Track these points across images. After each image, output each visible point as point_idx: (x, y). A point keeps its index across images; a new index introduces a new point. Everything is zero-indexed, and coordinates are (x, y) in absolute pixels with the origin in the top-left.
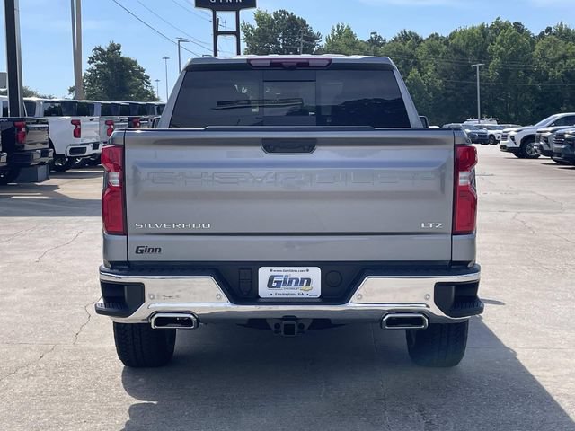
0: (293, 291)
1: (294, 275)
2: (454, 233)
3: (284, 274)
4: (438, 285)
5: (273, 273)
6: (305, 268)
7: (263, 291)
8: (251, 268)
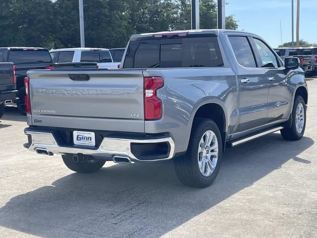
0: (85, 142)
1: (85, 135)
2: (145, 120)
3: (82, 134)
4: (132, 144)
5: (78, 134)
6: (89, 132)
7: (76, 142)
8: (71, 131)
